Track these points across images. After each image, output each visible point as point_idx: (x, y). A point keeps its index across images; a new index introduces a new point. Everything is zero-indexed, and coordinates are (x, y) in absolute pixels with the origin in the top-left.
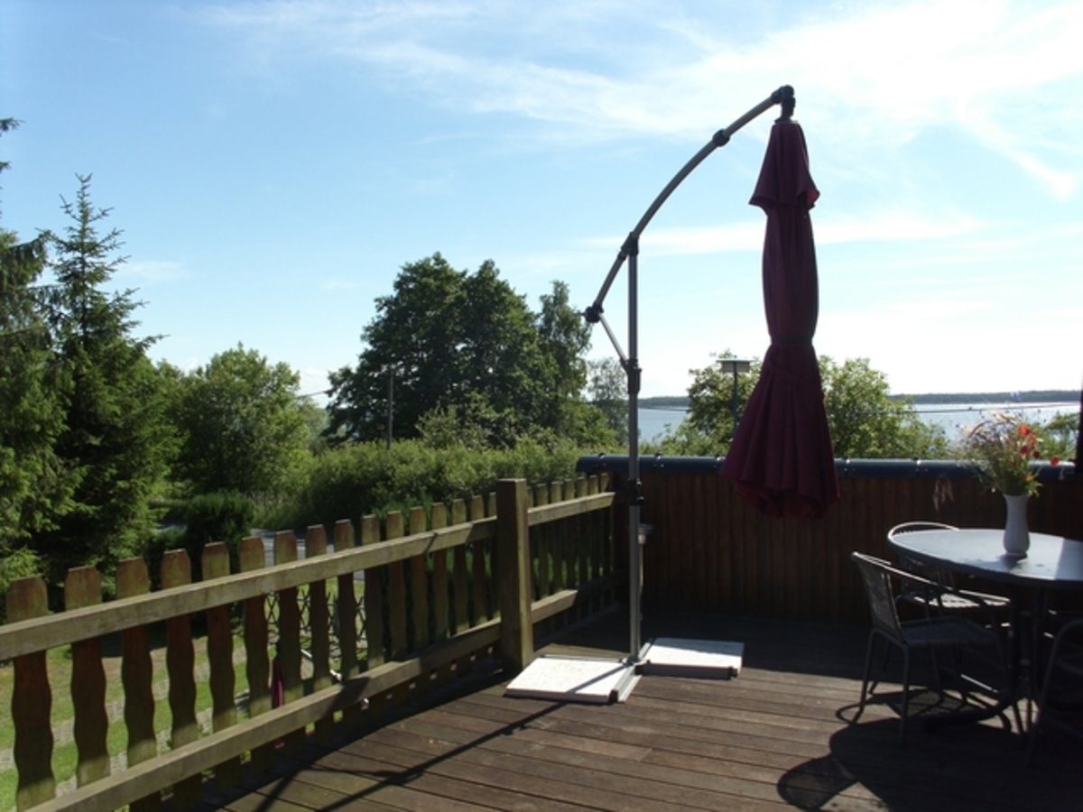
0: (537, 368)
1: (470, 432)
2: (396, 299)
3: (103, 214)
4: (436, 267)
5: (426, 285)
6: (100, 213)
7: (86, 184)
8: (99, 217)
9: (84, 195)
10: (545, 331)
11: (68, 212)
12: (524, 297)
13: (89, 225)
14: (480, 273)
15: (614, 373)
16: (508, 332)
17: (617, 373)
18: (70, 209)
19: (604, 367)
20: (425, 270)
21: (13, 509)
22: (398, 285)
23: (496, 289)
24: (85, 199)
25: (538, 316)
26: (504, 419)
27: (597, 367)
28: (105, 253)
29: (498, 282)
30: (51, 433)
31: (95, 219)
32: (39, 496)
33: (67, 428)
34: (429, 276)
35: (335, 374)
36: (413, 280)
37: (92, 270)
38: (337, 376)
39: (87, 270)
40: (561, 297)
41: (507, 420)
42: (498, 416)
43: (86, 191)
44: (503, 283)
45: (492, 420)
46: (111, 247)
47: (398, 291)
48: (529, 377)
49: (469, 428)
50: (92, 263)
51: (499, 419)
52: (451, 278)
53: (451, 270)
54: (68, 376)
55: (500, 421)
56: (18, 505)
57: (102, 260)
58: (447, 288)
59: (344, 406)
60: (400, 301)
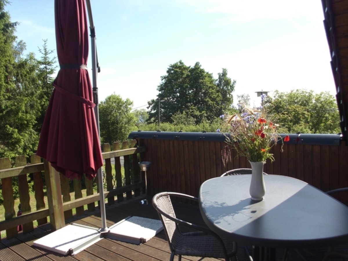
0: (214, 98)
1: (190, 119)
2: (168, 76)
3: (52, 52)
4: (180, 65)
5: (177, 71)
6: (51, 51)
7: (46, 42)
8: (50, 53)
9: (46, 46)
10: (218, 85)
11: (41, 52)
12: (212, 74)
13: (47, 56)
14: (195, 66)
15: (246, 99)
16: (204, 86)
17: (247, 99)
18: (41, 51)
19: (242, 97)
20: (176, 66)
21: (20, 148)
22: (168, 72)
23: (200, 71)
24: (46, 47)
25: (217, 80)
26: (202, 115)
27: (240, 97)
28: (53, 64)
29: (201, 69)
30: (31, 124)
31: (49, 54)
32: (28, 144)
33: (36, 122)
34: (177, 68)
35: (149, 102)
36: (173, 70)
37: (50, 70)
38: (150, 102)
39: (48, 71)
40: (225, 74)
41: (203, 115)
42: (200, 113)
43: (46, 45)
44: (203, 69)
45: (199, 115)
46: (55, 63)
47: (168, 74)
48: (211, 100)
49: (189, 118)
50: (49, 68)
51: (201, 115)
52: (186, 68)
53: (185, 66)
54: (39, 105)
55: (201, 116)
56: (22, 147)
57: (52, 67)
58: (184, 72)
59: (153, 112)
60: (169, 77)
